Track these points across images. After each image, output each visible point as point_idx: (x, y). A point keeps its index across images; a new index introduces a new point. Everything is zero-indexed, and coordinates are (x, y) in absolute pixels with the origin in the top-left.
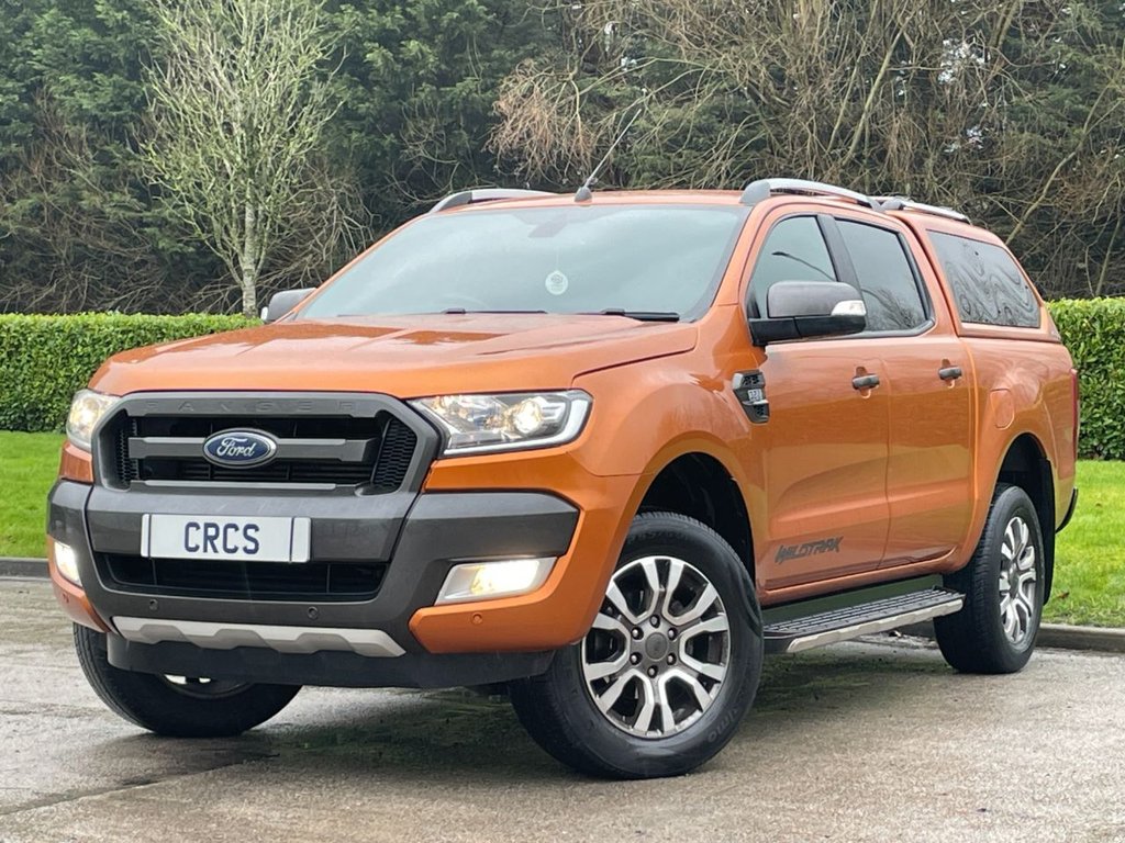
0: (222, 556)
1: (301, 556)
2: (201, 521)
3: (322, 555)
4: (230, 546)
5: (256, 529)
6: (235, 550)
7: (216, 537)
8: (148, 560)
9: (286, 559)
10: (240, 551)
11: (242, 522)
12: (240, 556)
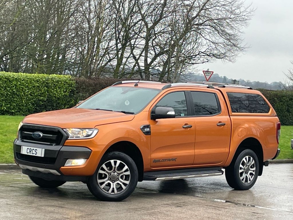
0: (32, 155)
1: (43, 156)
2: (29, 148)
3: (46, 156)
4: (33, 153)
5: (37, 150)
6: (33, 154)
7: (31, 151)
8: (22, 154)
9: (40, 156)
10: (34, 154)
11: (35, 149)
12: (34, 155)
